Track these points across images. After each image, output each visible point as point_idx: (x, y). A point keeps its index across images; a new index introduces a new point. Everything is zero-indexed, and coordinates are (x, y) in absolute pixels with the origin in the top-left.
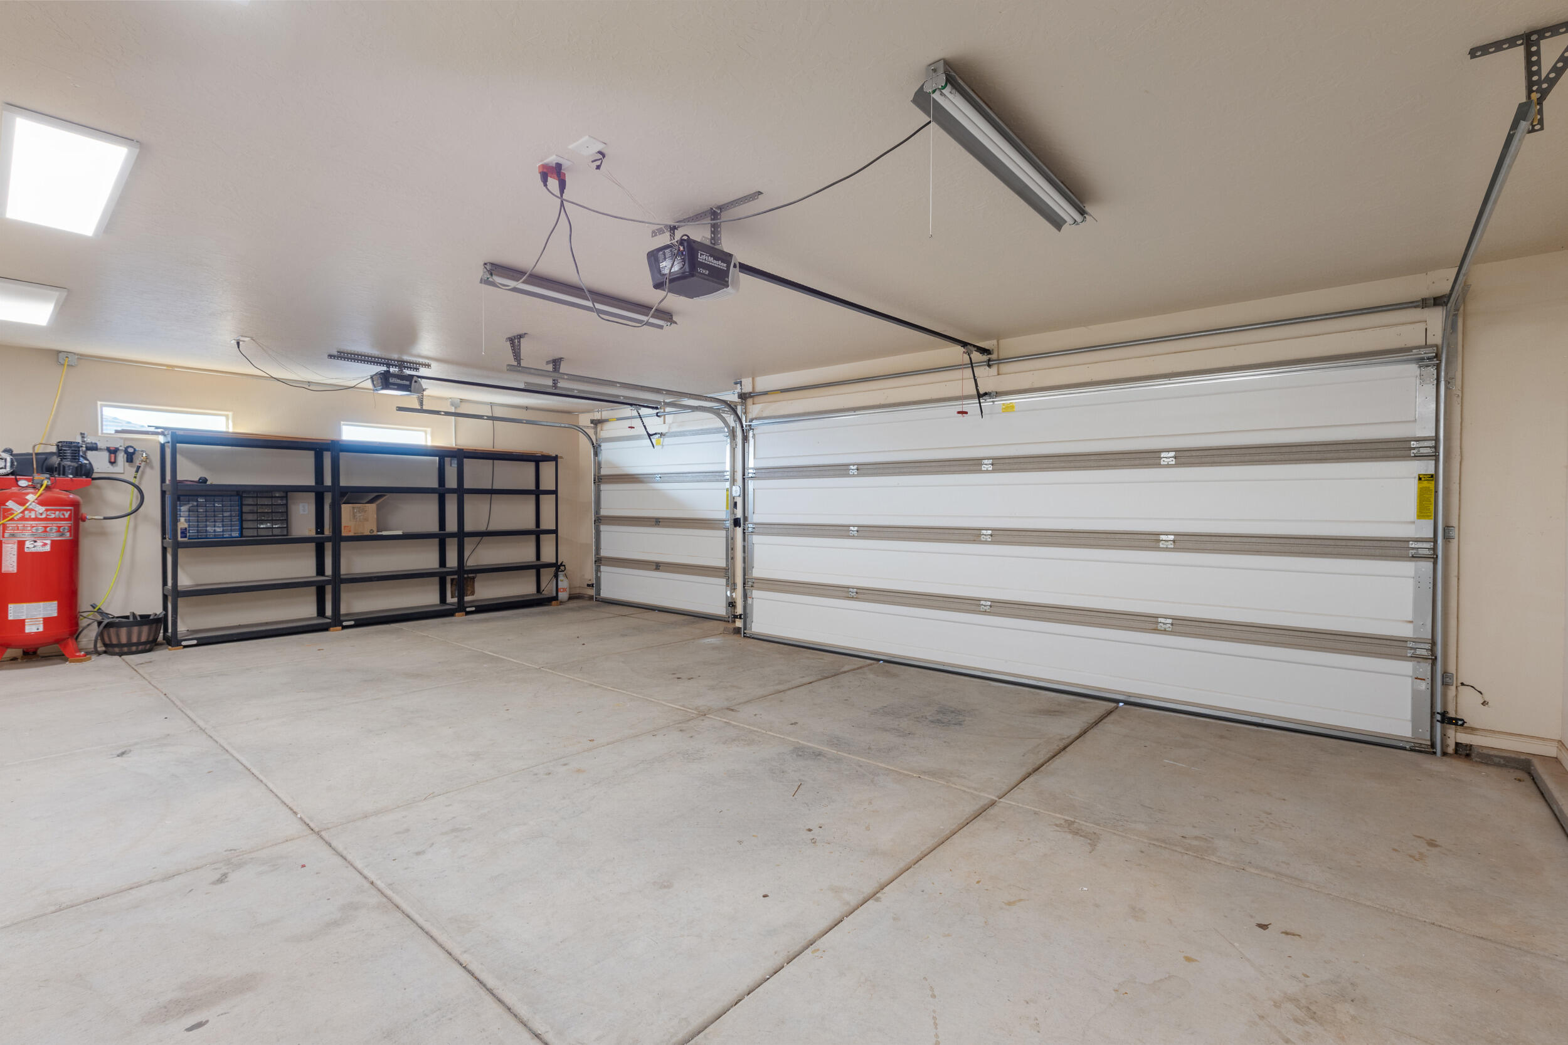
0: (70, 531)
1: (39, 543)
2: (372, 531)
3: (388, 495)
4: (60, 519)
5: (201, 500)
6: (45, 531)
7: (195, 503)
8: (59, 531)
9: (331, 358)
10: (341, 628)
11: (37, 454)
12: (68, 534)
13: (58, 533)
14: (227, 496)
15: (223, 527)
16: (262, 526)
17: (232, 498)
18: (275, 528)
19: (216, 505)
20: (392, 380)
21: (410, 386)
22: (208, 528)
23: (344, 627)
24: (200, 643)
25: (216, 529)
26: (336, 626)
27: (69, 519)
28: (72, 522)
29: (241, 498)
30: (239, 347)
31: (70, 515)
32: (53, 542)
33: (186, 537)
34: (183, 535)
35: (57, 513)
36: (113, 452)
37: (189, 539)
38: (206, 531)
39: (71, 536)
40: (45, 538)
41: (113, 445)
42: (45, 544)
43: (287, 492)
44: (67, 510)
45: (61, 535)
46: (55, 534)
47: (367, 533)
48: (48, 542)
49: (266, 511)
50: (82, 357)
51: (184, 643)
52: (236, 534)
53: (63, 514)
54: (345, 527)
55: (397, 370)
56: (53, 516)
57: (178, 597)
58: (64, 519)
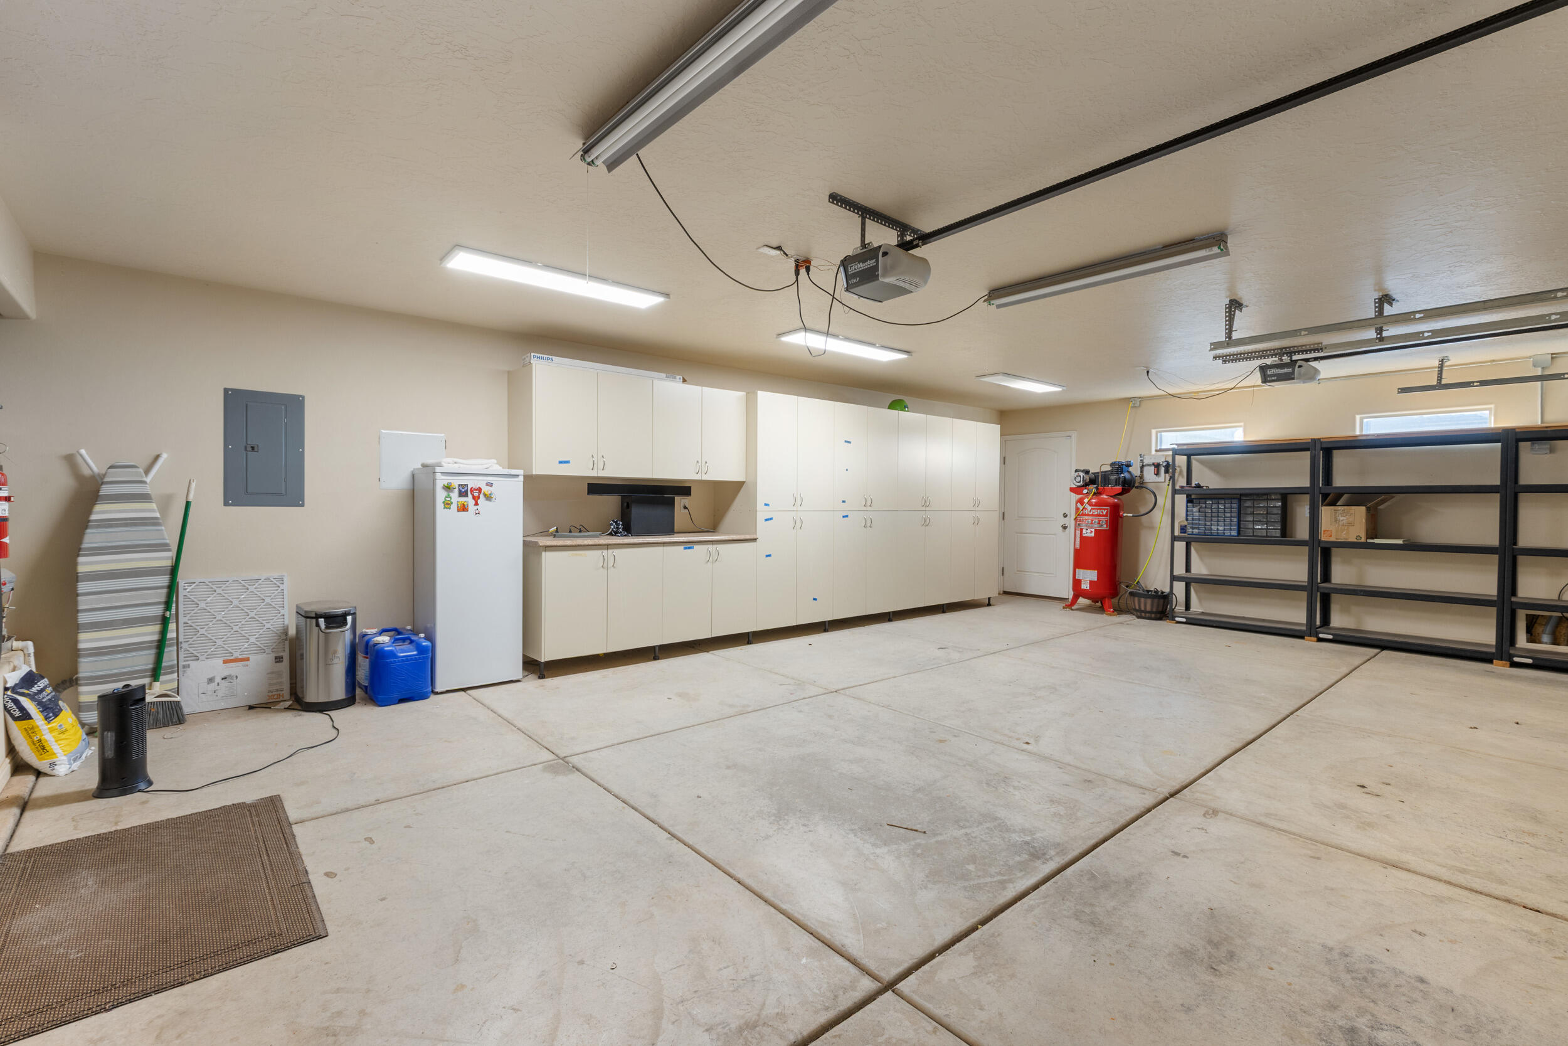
0: (1106, 524)
1: (1089, 531)
2: (1358, 537)
3: (1398, 497)
4: (1100, 515)
5: (1209, 502)
6: (1092, 523)
7: (1204, 505)
8: (1099, 523)
9: (1226, 363)
10: (1315, 639)
11: (1101, 472)
12: (1105, 526)
13: (1099, 525)
14: (1228, 499)
15: (1224, 526)
16: (1257, 527)
17: (1233, 500)
18: (1270, 529)
19: (1220, 507)
20: (1270, 372)
21: (1293, 373)
22: (1212, 527)
23: (1320, 640)
24: (1189, 622)
25: (1218, 528)
26: (1311, 636)
27: (1106, 515)
28: (1108, 518)
29: (1240, 500)
30: (1148, 375)
31: (1107, 513)
32: (1095, 530)
33: (1185, 533)
34: (1182, 531)
35: (1099, 511)
36: (1157, 466)
37: (1189, 534)
38: (1211, 529)
39: (1107, 527)
40: (1092, 527)
41: (1156, 461)
42: (1092, 532)
43: (1286, 496)
44: (1105, 509)
45: (1101, 527)
46: (1097, 526)
47: (1353, 539)
48: (1093, 530)
49: (1262, 512)
50: (1142, 399)
51: (1177, 619)
52: (1234, 533)
53: (1102, 512)
54: (1324, 531)
55: (1277, 359)
56: (1096, 513)
57: (1174, 580)
58: (1103, 516)
